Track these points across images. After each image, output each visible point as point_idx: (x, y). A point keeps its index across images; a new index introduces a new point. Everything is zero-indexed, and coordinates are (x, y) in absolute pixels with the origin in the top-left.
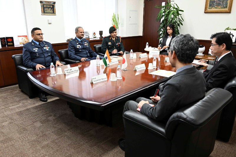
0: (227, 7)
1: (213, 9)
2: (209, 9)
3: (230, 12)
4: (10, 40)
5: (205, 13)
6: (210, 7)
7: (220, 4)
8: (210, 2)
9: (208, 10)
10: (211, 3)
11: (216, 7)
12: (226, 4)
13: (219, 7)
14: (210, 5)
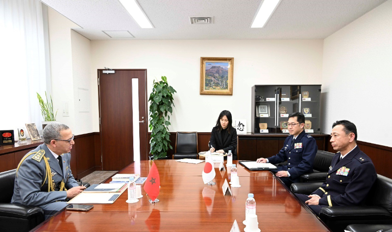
0: (227, 88)
1: (211, 90)
2: (206, 89)
3: (231, 95)
4: (7, 135)
5: (201, 94)
6: (207, 88)
7: (219, 84)
8: (206, 81)
9: (205, 91)
10: (208, 82)
11: (214, 87)
12: (227, 85)
13: (218, 87)
14: (207, 85)
